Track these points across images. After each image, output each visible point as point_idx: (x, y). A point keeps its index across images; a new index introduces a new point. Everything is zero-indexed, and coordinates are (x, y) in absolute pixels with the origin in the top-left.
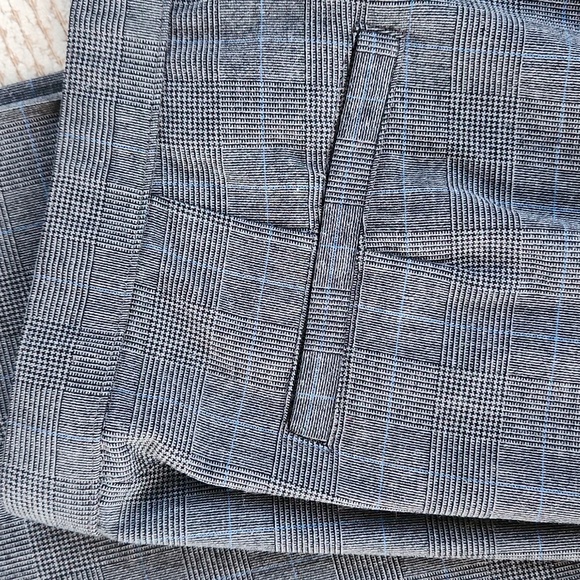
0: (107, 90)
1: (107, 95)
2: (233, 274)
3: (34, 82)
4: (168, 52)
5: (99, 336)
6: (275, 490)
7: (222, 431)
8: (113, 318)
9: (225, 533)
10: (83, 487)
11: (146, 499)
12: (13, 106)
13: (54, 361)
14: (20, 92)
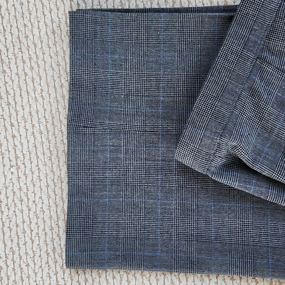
0: (253, 16)
1: (252, 17)
2: (279, 94)
3: (223, 7)
4: (280, 6)
5: (226, 103)
6: (275, 177)
7: (260, 150)
8: (233, 98)
9: (251, 187)
10: (207, 154)
11: (224, 167)
12: (215, 14)
13: (209, 107)
14: (217, 9)
